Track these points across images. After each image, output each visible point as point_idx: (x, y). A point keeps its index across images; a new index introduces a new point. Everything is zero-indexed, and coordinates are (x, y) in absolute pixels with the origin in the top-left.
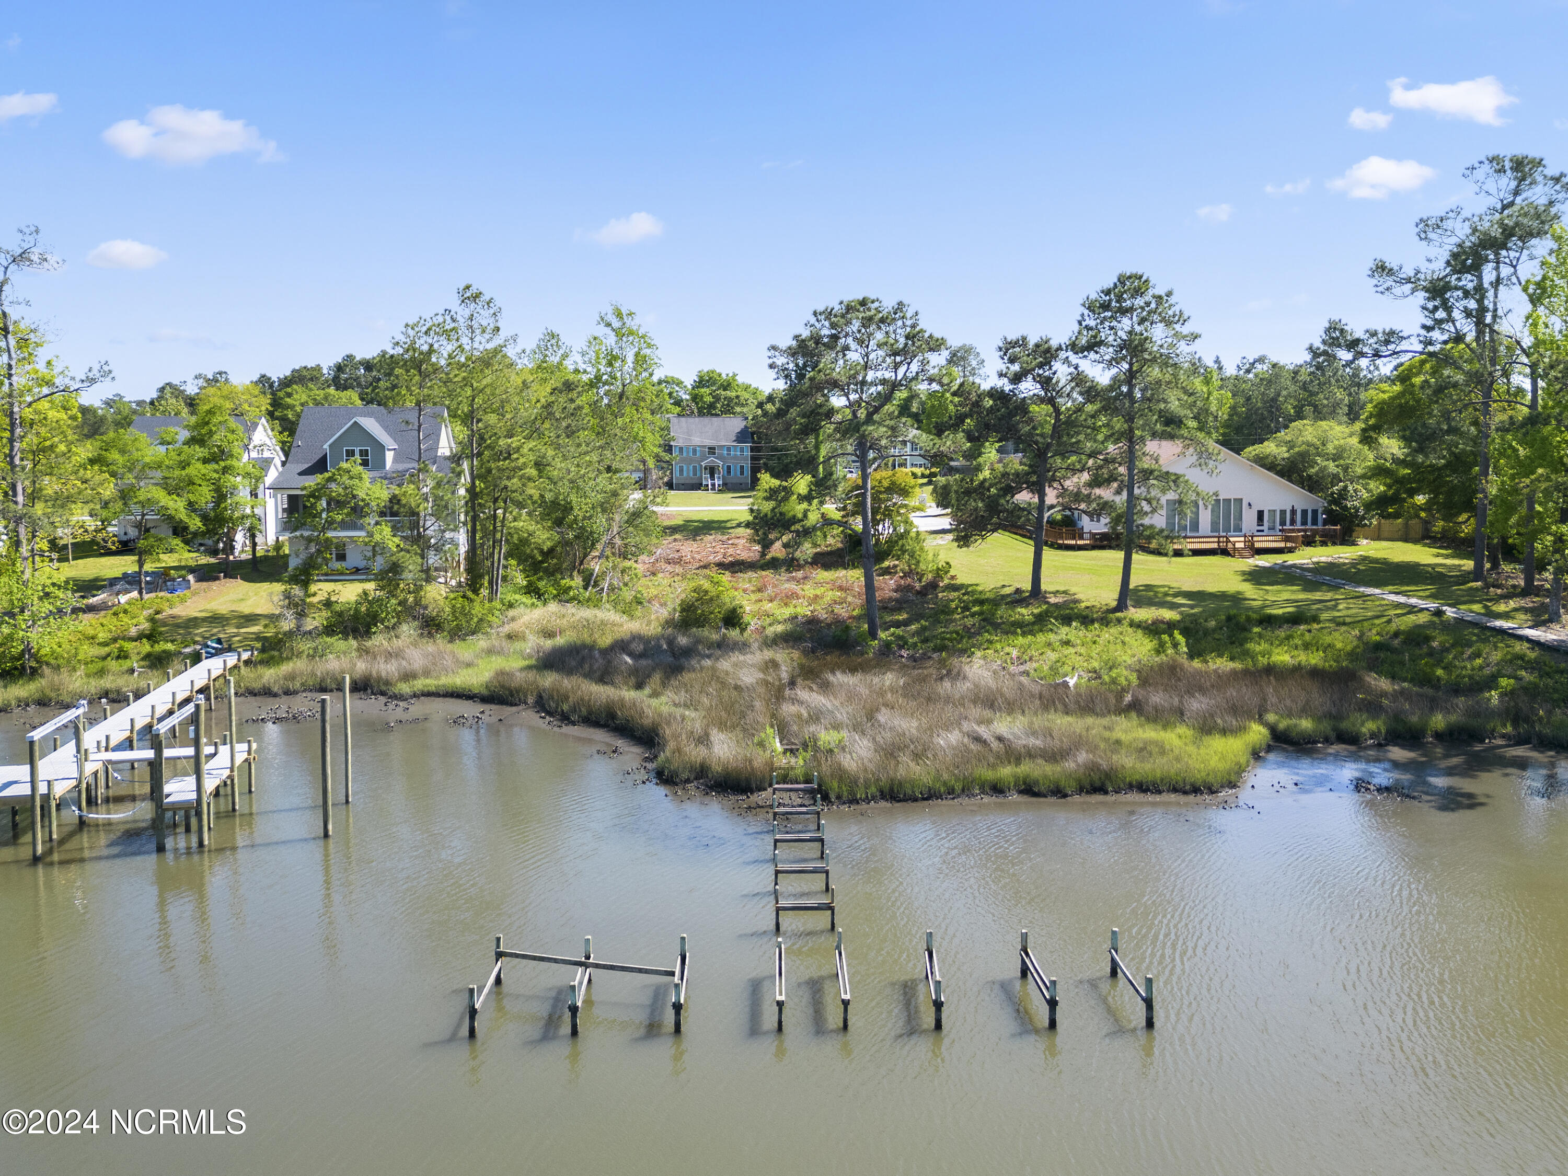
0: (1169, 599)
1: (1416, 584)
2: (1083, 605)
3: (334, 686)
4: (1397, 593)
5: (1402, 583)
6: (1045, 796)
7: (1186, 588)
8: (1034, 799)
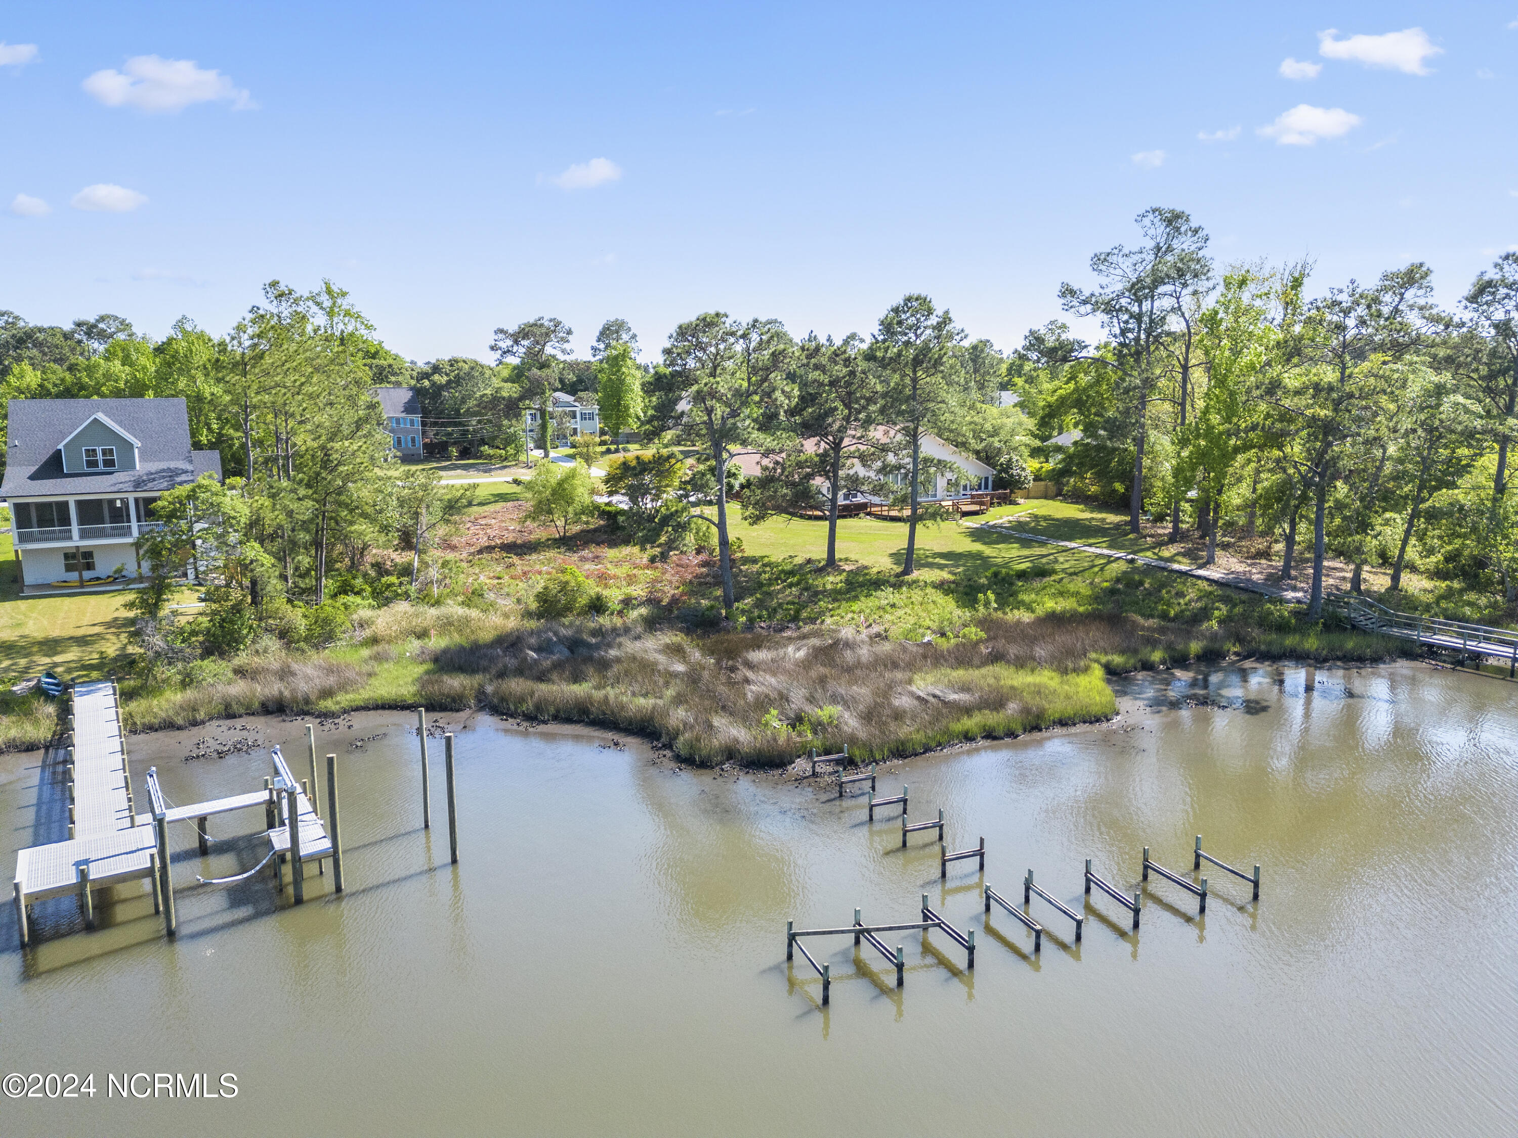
0: (930, 560)
1: (1095, 537)
2: (875, 570)
3: (242, 711)
4: (1090, 545)
5: (1088, 537)
6: (1003, 739)
7: (937, 549)
8: (995, 742)
